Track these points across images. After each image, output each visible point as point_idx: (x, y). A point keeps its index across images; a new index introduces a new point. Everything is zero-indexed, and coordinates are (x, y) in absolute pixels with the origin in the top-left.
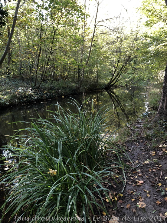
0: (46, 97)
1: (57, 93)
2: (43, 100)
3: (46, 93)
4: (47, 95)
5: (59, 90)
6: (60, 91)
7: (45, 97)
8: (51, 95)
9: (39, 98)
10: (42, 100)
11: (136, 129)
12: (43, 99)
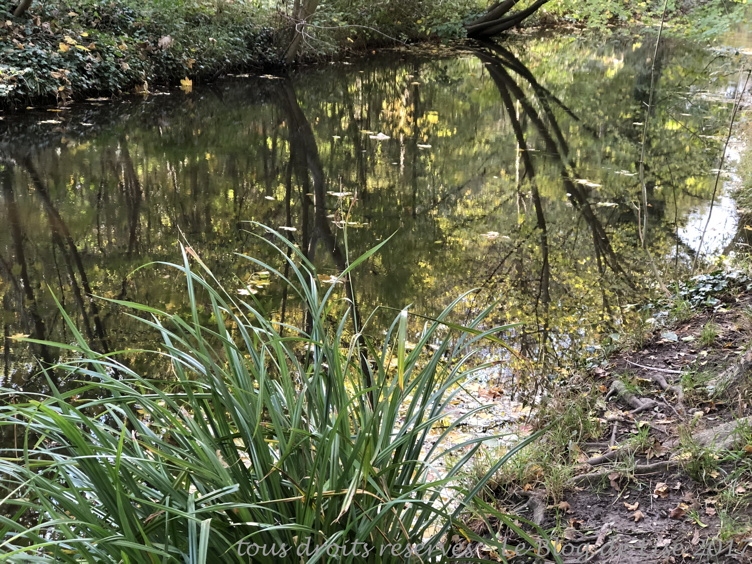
0: (74, 81)
1: (149, 54)
2: (52, 99)
3: (70, 57)
4: (81, 70)
5: (159, 35)
6: (165, 40)
7: (63, 82)
8: (106, 69)
9: (24, 88)
10: (45, 102)
11: (639, 396)
12: (51, 95)
